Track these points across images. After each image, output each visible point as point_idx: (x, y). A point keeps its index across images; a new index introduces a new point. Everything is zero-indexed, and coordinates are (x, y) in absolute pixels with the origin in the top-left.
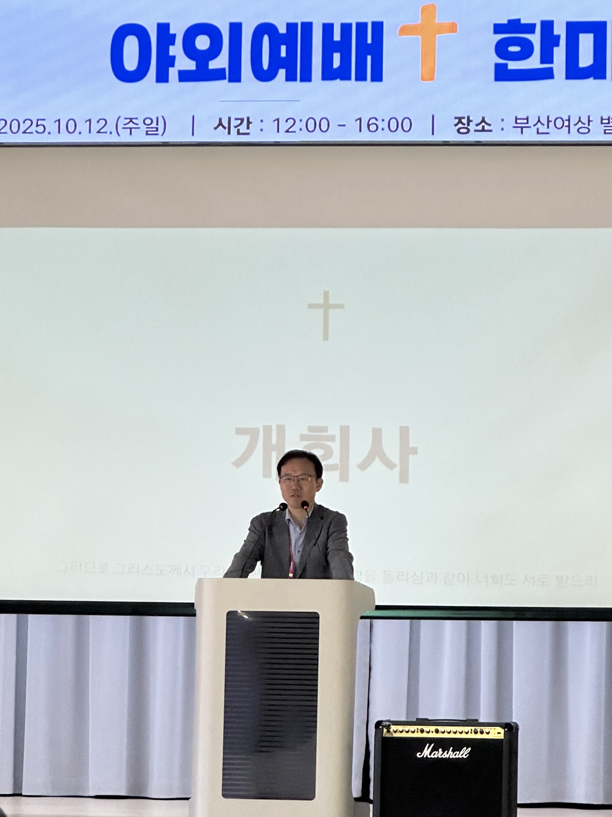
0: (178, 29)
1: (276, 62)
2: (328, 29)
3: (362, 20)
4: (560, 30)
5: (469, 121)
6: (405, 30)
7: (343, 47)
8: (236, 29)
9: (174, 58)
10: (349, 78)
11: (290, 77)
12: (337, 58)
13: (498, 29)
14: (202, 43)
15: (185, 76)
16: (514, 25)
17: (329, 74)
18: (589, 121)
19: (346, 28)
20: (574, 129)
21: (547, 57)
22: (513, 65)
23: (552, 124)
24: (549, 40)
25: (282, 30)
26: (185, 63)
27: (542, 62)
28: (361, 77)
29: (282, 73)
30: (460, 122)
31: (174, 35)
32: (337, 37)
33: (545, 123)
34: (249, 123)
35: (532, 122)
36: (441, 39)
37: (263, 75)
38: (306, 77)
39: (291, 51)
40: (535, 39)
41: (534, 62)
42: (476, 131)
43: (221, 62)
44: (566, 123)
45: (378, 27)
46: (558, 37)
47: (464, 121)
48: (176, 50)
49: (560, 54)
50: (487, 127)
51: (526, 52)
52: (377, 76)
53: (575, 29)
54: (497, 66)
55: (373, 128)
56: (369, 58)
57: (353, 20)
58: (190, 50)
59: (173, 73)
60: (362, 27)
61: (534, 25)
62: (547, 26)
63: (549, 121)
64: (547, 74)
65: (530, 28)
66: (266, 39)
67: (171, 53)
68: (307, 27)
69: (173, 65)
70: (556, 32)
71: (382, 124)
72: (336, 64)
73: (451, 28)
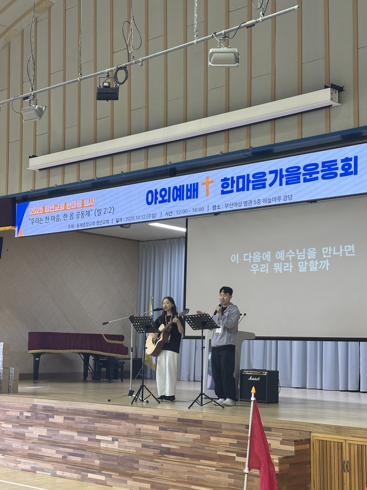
0: (159, 191)
1: (177, 196)
2: (187, 185)
3: (194, 183)
4: (235, 179)
5: (216, 206)
6: (203, 184)
7: (190, 190)
8: (169, 188)
9: (158, 198)
10: (191, 198)
11: (180, 200)
12: (189, 193)
13: (222, 180)
14: (163, 193)
15: (160, 202)
16: (226, 179)
17: (187, 198)
18: (241, 203)
19: (191, 185)
20: (238, 206)
21: (232, 187)
22: (225, 190)
23: (233, 205)
24: (233, 182)
25: (178, 187)
26: (160, 199)
28: (194, 197)
29: (178, 198)
30: (214, 207)
31: (158, 192)
32: (189, 188)
33: (232, 205)
34: (172, 212)
35: (229, 204)
36: (210, 185)
37: (175, 200)
38: (183, 199)
39: (180, 193)
40: (230, 182)
41: (229, 189)
42: (217, 209)
43: (166, 198)
44: (236, 204)
45: (197, 184)
46: (235, 181)
47: (215, 206)
48: (158, 196)
49: (235, 185)
50: (219, 208)
51: (227, 187)
52: (197, 197)
53: (238, 178)
54: (222, 190)
55: (196, 211)
56: (195, 192)
57: (192, 183)
58: (161, 196)
59: (158, 201)
61: (230, 178)
62: (232, 178)
63: (232, 204)
64: (232, 191)
66: (175, 190)
67: (157, 197)
68: (183, 186)
69: (157, 200)
70: (234, 180)
71: (198, 210)
72: (189, 195)
73: (212, 182)
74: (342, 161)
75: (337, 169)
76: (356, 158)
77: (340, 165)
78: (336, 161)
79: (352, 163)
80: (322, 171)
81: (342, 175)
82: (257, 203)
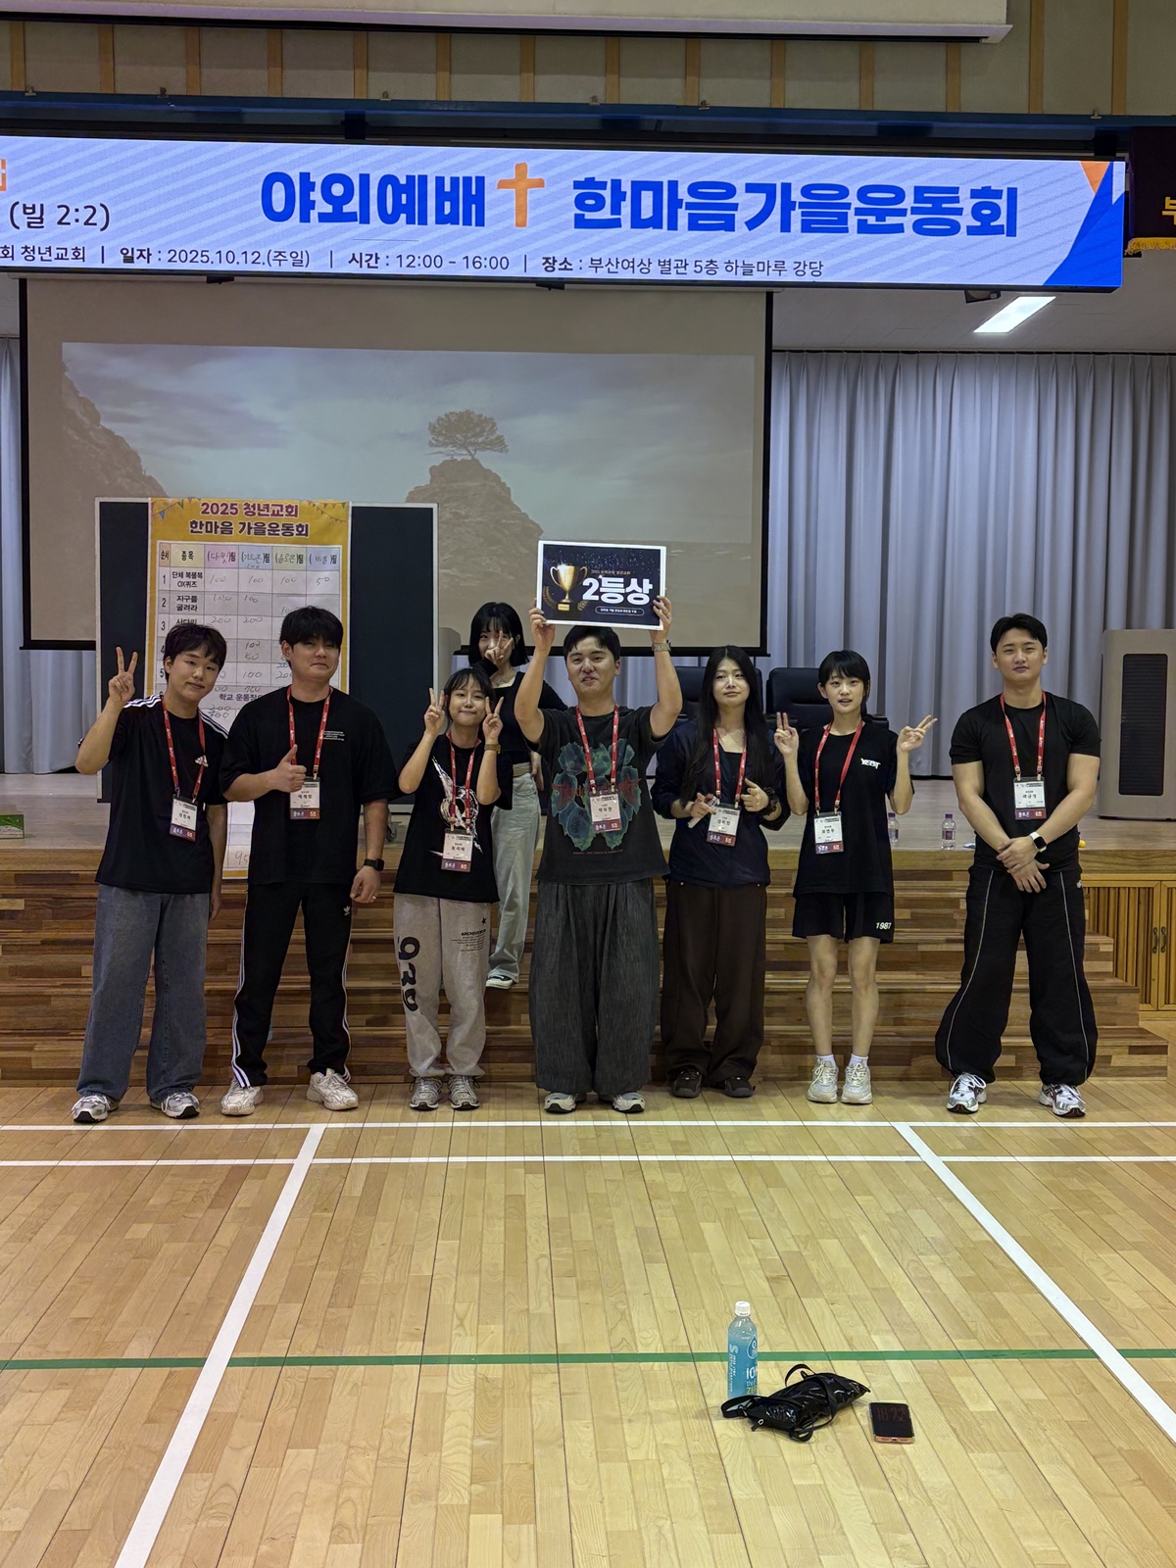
0: (317, 180)
1: (398, 208)
2: (440, 181)
3: (467, 174)
4: (626, 188)
5: (554, 261)
6: (502, 184)
7: (453, 197)
8: (365, 179)
9: (314, 201)
10: (458, 223)
11: (410, 221)
12: (447, 205)
13: (577, 185)
14: (338, 190)
15: (324, 218)
16: (590, 183)
17: (441, 219)
18: (650, 263)
19: (455, 181)
20: (637, 269)
21: (616, 209)
22: (589, 216)
23: (619, 265)
24: (618, 196)
25: (403, 181)
26: (325, 208)
27: (612, 214)
28: (467, 222)
29: (403, 216)
30: (547, 261)
31: (314, 183)
32: (447, 188)
33: (615, 264)
34: (377, 258)
35: (604, 262)
36: (533, 195)
37: (388, 219)
38: (423, 221)
39: (411, 199)
40: (607, 194)
41: (605, 214)
42: (560, 269)
43: (353, 206)
44: (631, 264)
45: (480, 180)
46: (625, 193)
47: (551, 261)
48: (316, 195)
49: (626, 207)
50: (569, 267)
51: (600, 204)
52: (480, 222)
53: (638, 187)
54: (576, 215)
55: (477, 265)
56: (474, 206)
57: (461, 175)
58: (327, 196)
59: (314, 215)
60: (468, 180)
61: (606, 183)
62: (617, 184)
63: (618, 263)
64: (616, 224)
65: (602, 186)
66: (389, 187)
67: (311, 198)
68: (423, 179)
69: (313, 208)
70: (623, 190)
71: (484, 263)
72: (447, 211)
73: (540, 184)
74: (974, 194)
75: (959, 212)
76: (1012, 193)
77: (967, 203)
78: (956, 190)
79: (1003, 203)
80: (914, 211)
81: (971, 231)
82: (705, 270)
